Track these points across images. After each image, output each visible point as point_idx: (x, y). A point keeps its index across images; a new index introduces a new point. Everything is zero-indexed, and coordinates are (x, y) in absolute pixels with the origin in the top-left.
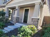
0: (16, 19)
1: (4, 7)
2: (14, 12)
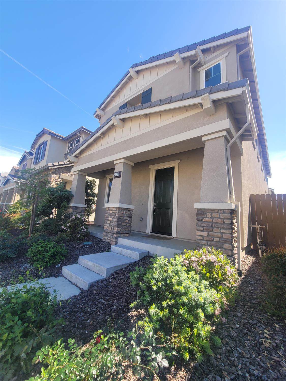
0: (119, 219)
1: (68, 169)
2: (110, 188)
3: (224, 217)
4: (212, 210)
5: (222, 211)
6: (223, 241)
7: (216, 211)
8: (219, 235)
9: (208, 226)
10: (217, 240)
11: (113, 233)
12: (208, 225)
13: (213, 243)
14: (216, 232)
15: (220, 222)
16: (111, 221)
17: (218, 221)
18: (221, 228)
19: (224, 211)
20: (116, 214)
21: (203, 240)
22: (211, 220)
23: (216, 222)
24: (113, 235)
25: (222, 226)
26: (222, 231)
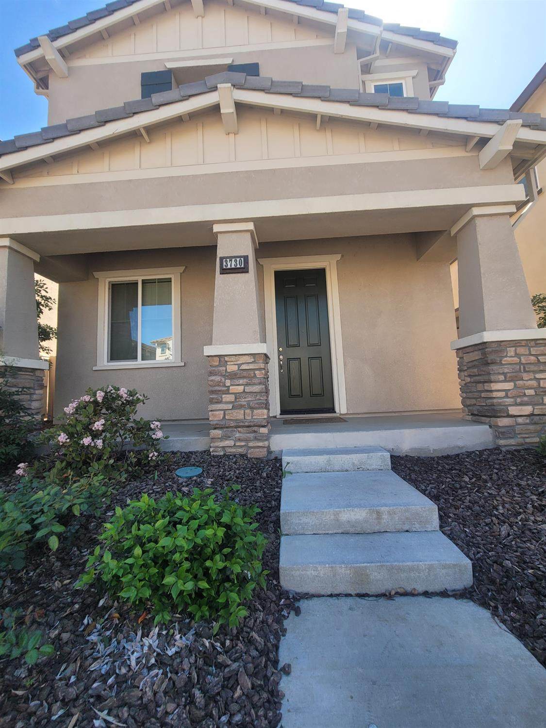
3: (538, 352)
4: (516, 342)
5: (533, 343)
6: (542, 392)
7: (523, 343)
8: (534, 383)
9: (514, 371)
10: (531, 392)
11: (255, 426)
12: (513, 369)
13: (526, 399)
14: (527, 380)
15: (532, 362)
16: (237, 395)
17: (529, 360)
18: (535, 372)
19: (538, 342)
20: (257, 372)
21: (507, 396)
22: (516, 360)
23: (527, 362)
24: (255, 432)
25: (536, 368)
26: (538, 376)
